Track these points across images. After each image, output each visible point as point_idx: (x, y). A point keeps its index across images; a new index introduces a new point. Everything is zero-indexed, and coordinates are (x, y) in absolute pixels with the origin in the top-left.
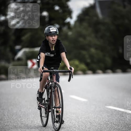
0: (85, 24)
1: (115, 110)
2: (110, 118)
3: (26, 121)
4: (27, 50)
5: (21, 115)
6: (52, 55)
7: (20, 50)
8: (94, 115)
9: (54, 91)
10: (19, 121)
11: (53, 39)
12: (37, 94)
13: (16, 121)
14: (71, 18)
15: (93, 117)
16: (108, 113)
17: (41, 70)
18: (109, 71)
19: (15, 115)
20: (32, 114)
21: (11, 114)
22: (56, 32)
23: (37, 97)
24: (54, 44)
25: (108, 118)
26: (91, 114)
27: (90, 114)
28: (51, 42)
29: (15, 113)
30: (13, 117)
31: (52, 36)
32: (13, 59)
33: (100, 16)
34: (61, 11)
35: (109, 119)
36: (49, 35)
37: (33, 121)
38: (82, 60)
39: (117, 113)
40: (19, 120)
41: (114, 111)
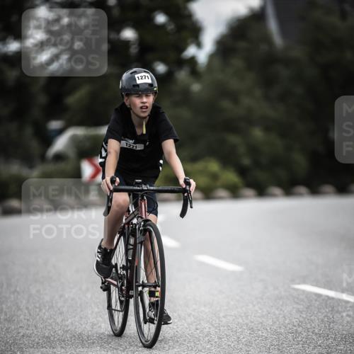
0: (237, 63)
1: (319, 296)
2: (304, 316)
3: (77, 323)
4: (79, 132)
5: (64, 306)
6: (140, 147)
7: (60, 132)
8: (261, 309)
9: (141, 243)
10: (58, 325)
11: (143, 103)
12: (98, 252)
13: (51, 325)
14: (199, 45)
15: (258, 314)
16: (297, 303)
17: (107, 185)
18: (302, 189)
19: (47, 308)
20: (93, 305)
21: (37, 305)
22: (151, 85)
23: (97, 261)
24: (145, 118)
25: (298, 316)
26: (254, 306)
27: (251, 306)
28: (138, 111)
29: (47, 302)
30: (41, 314)
31: (140, 96)
32: (43, 158)
33: (278, 40)
34: (171, 27)
35: (301, 319)
36: (133, 92)
37: (95, 325)
38: (228, 159)
39: (323, 305)
40: (59, 320)
41: (315, 298)
